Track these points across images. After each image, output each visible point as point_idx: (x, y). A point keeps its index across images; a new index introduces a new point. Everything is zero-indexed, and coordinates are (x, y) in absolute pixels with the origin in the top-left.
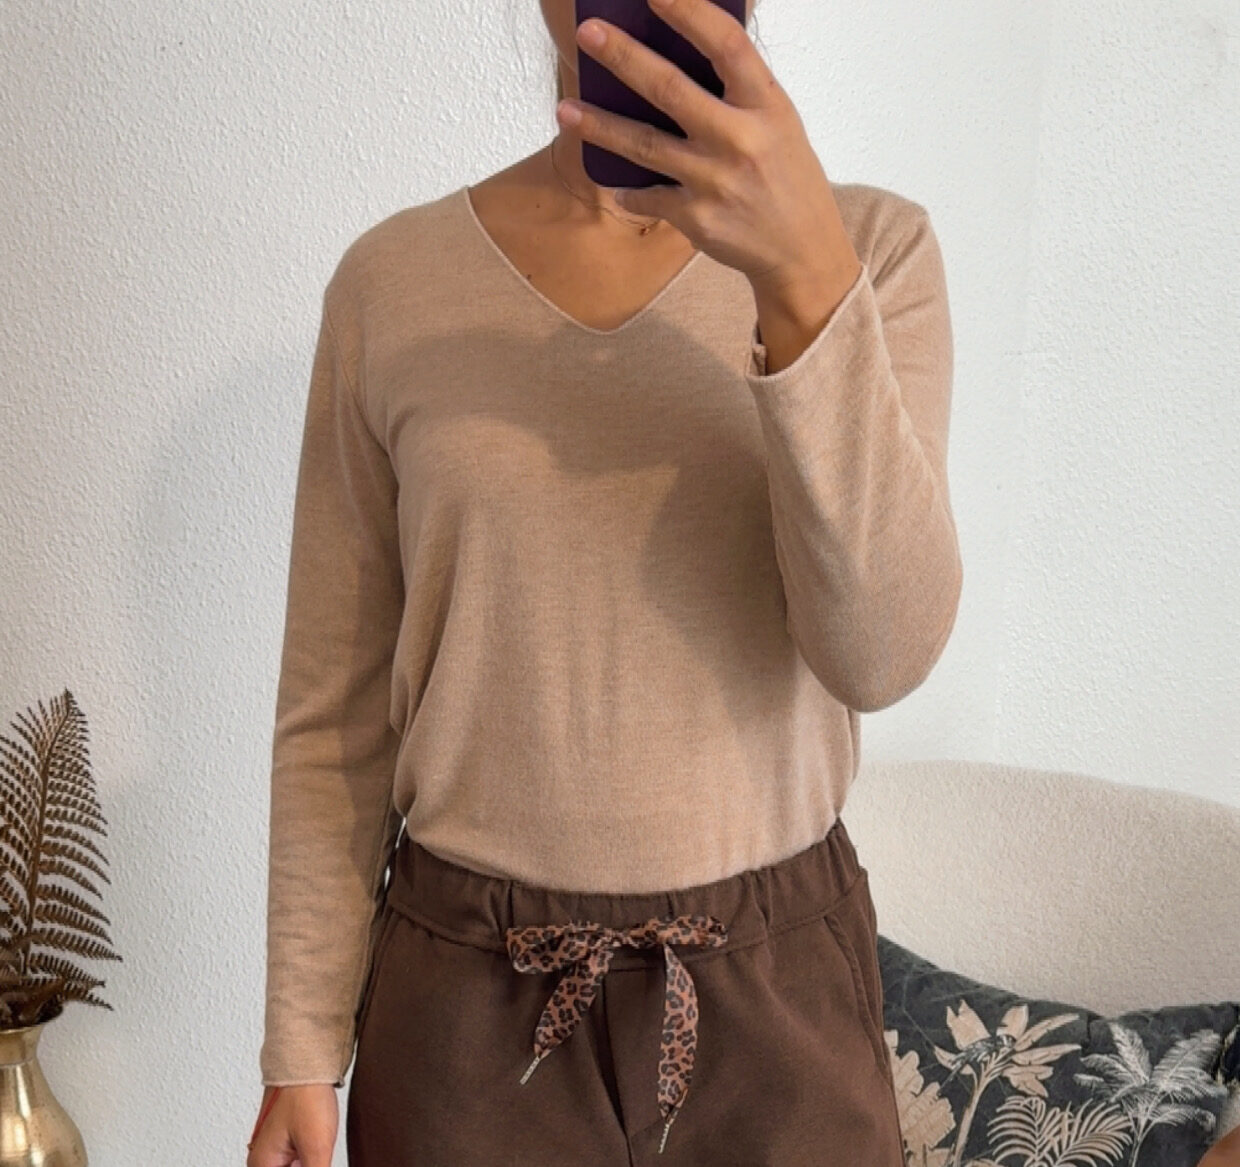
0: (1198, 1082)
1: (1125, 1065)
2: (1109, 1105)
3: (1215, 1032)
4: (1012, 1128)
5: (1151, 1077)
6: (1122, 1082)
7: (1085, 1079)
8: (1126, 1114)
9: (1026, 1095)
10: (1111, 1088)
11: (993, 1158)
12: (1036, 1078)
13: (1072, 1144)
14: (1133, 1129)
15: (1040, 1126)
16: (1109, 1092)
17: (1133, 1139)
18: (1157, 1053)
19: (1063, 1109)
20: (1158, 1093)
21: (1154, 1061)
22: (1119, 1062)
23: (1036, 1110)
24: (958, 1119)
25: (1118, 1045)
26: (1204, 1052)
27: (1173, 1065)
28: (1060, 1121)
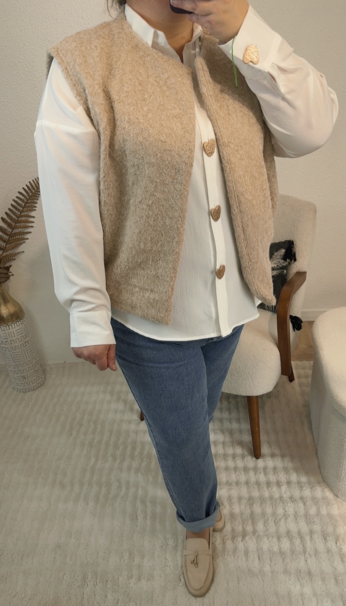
0: (281, 263)
3: (284, 249)
26: (281, 255)
27: (274, 260)
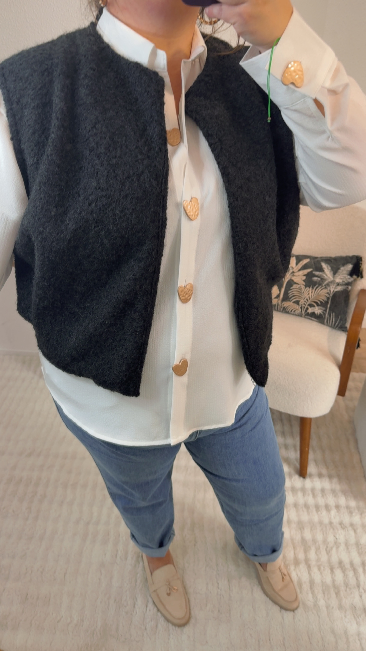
1: (326, 275)
2: (322, 286)
3: (352, 264)
4: (295, 293)
5: (334, 277)
6: (325, 280)
7: (315, 279)
8: (327, 289)
9: (298, 284)
10: (323, 282)
11: (291, 301)
12: (301, 279)
13: (312, 297)
15: (303, 292)
17: (329, 294)
18: (335, 271)
19: (309, 287)
20: (336, 282)
21: (334, 274)
22: (324, 274)
23: (302, 288)
24: (280, 291)
25: (324, 269)
26: (347, 270)
28: (309, 291)
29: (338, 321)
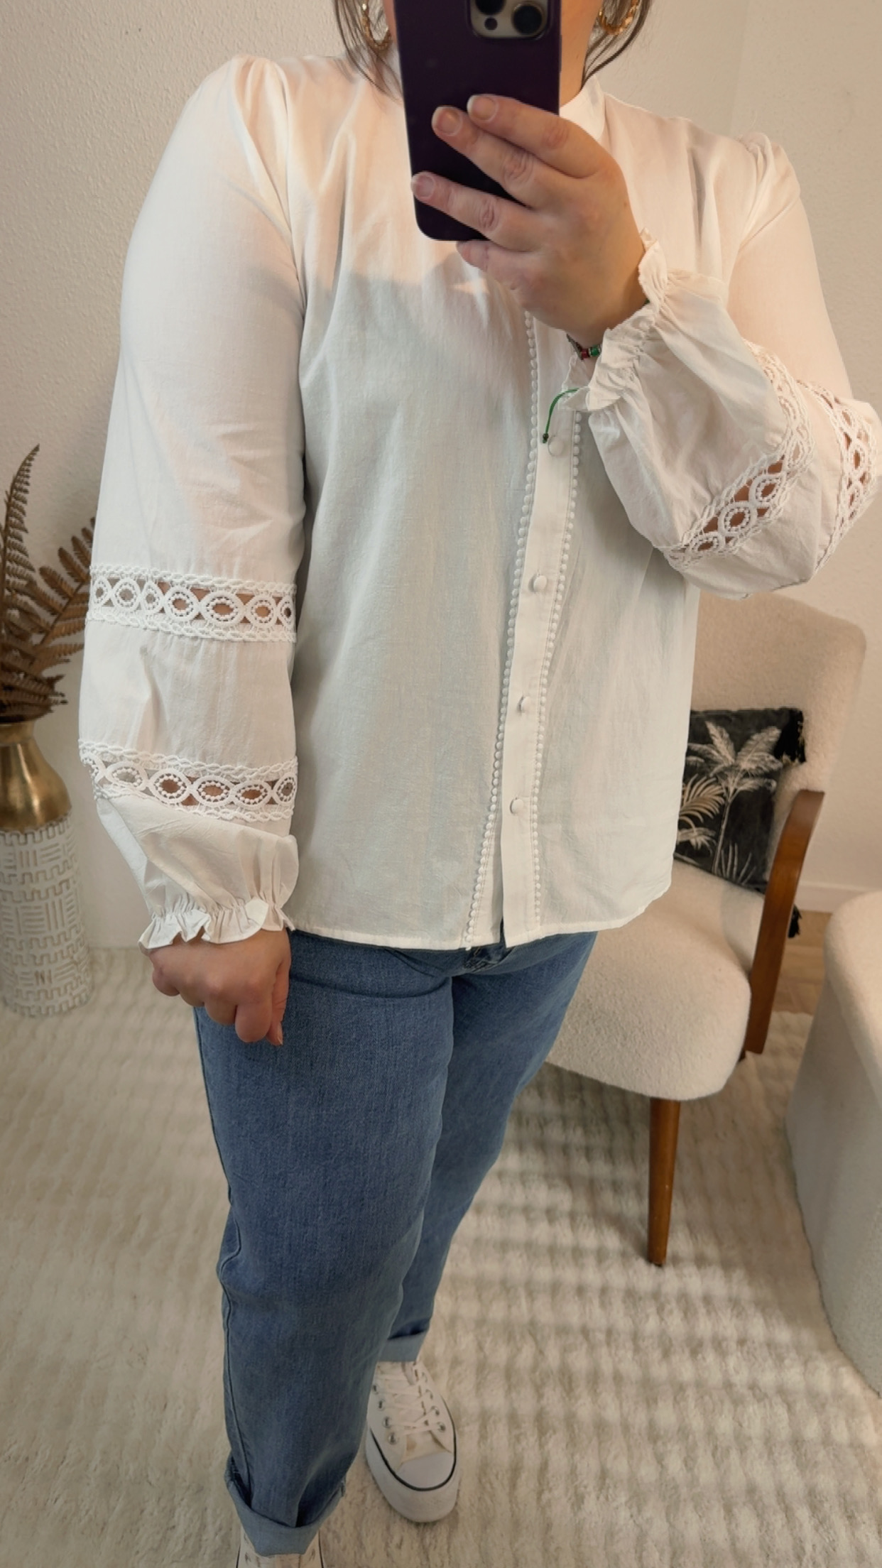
0: (766, 763)
1: (718, 752)
2: (708, 778)
3: (779, 728)
5: (736, 759)
6: (716, 763)
8: (720, 785)
10: (709, 767)
14: (725, 795)
16: (708, 770)
17: (725, 799)
18: (739, 743)
20: (741, 769)
21: (738, 748)
22: (713, 749)
25: (713, 738)
26: (769, 742)
27: (749, 752)
29: (747, 864)
